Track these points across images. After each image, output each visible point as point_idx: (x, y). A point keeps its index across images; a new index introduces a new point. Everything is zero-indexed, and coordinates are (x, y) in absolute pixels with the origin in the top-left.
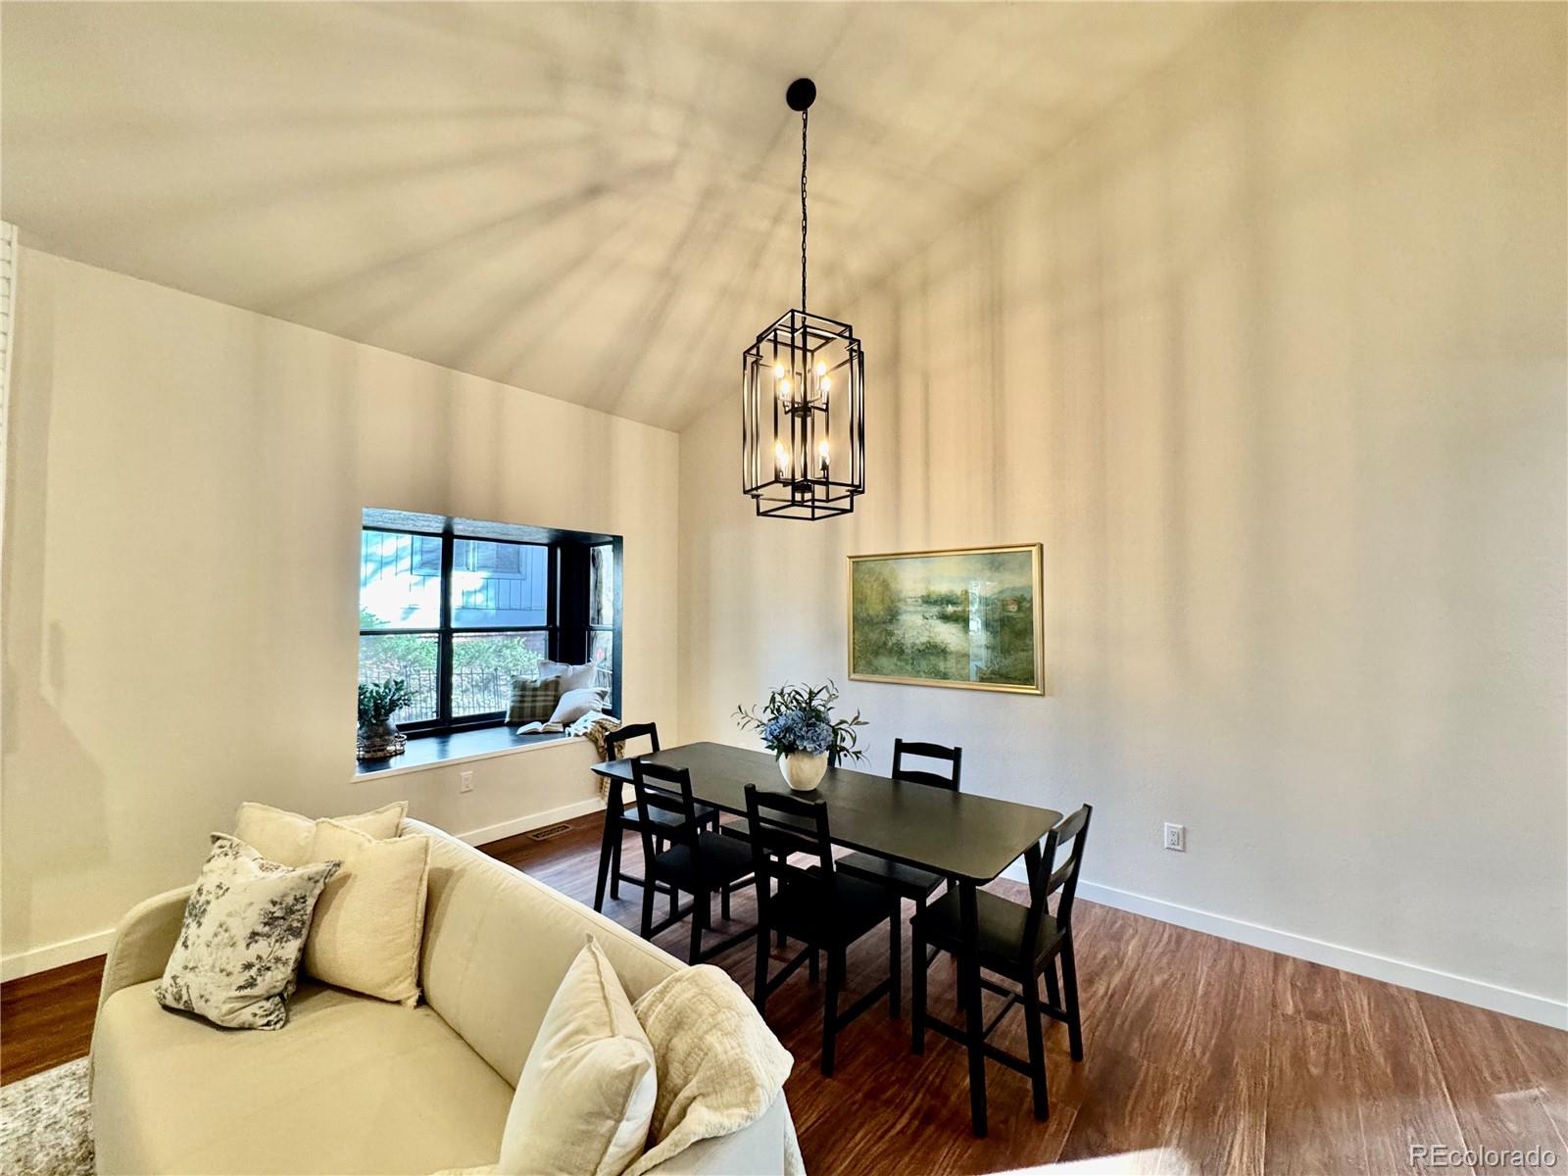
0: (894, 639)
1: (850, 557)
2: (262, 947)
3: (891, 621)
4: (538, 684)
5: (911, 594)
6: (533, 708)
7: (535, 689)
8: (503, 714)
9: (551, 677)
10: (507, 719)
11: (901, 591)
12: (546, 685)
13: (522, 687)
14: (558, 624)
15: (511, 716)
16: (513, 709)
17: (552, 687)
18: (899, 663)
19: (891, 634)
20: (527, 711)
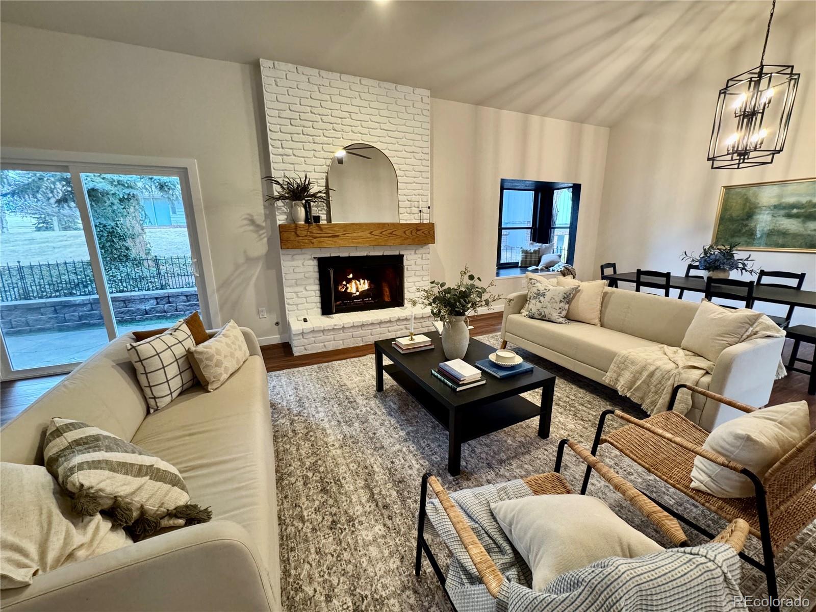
0: (747, 228)
1: (724, 187)
2: (562, 304)
3: (747, 219)
4: (532, 251)
5: (765, 204)
6: (531, 261)
7: (531, 253)
8: (518, 263)
9: (537, 249)
10: (520, 265)
11: (758, 203)
12: (535, 252)
13: (526, 252)
14: (537, 226)
15: (521, 264)
16: (522, 261)
17: (537, 252)
18: (748, 240)
19: (746, 225)
20: (528, 262)
